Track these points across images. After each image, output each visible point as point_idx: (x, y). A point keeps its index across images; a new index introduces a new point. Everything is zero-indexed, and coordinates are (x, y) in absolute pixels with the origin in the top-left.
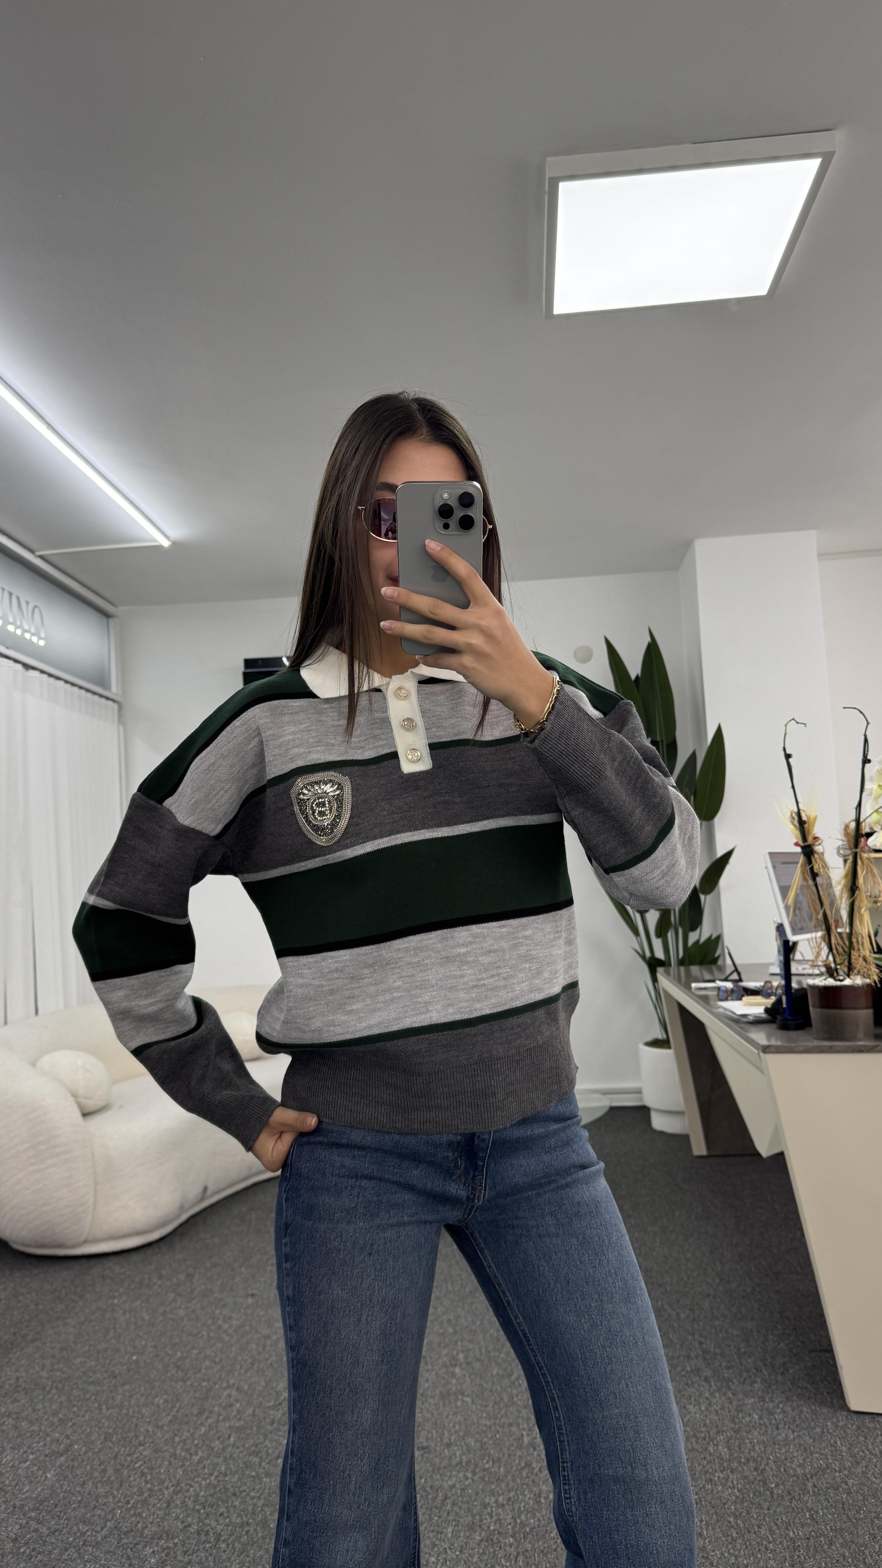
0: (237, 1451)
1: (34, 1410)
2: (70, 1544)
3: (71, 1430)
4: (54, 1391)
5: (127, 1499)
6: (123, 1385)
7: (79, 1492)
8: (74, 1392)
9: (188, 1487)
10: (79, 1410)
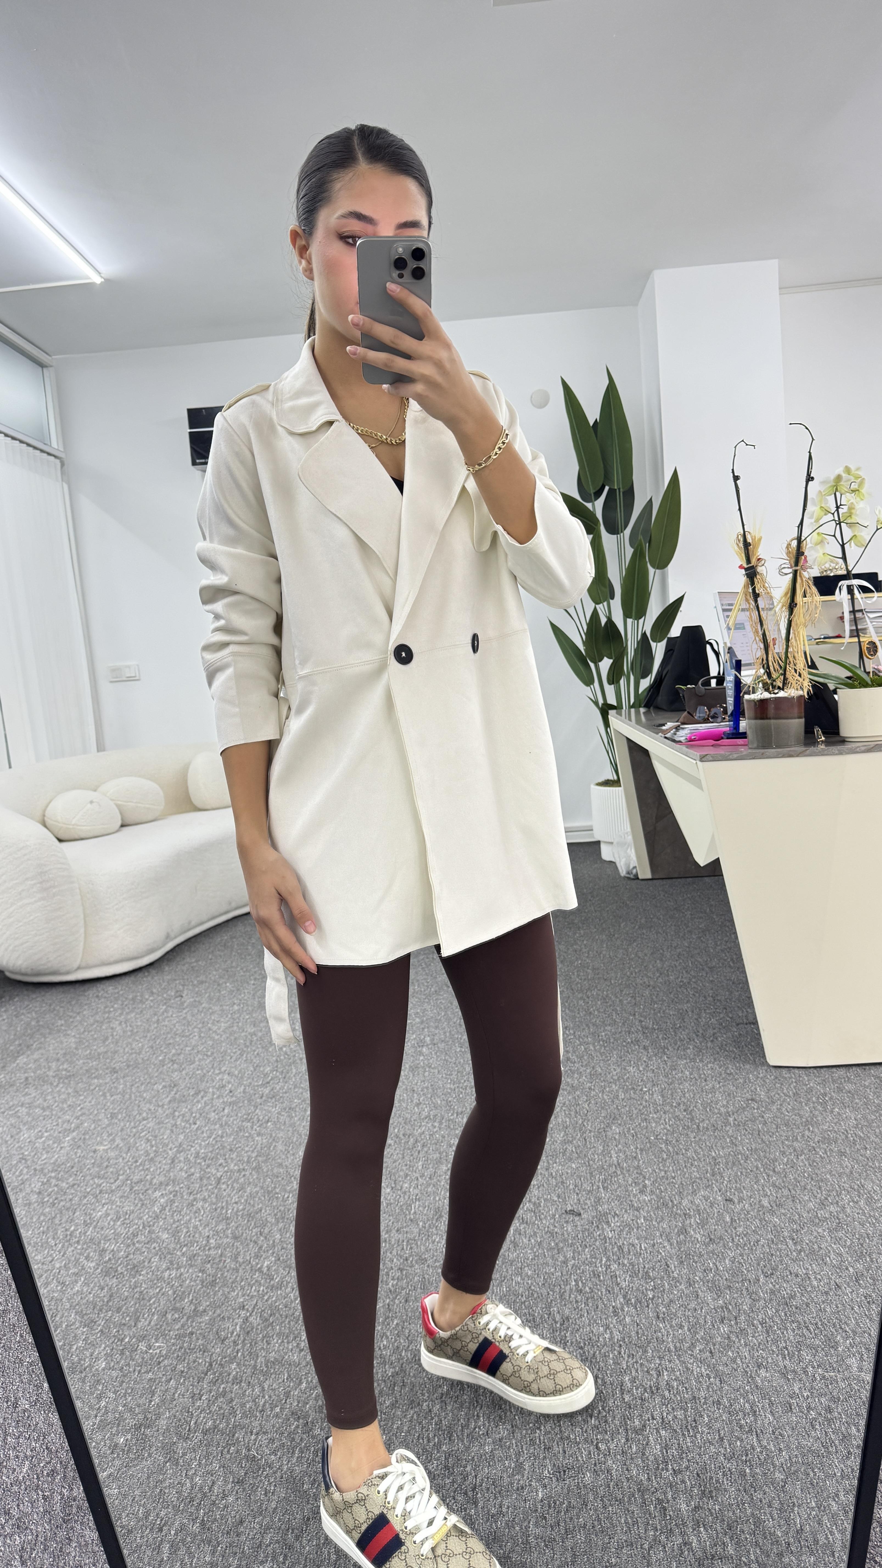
0: (231, 1119)
1: (45, 1100)
2: (88, 1193)
3: (80, 1113)
4: (61, 1085)
5: (134, 1160)
6: (124, 1077)
7: (92, 1157)
8: (80, 1085)
9: (189, 1147)
10: (85, 1097)
